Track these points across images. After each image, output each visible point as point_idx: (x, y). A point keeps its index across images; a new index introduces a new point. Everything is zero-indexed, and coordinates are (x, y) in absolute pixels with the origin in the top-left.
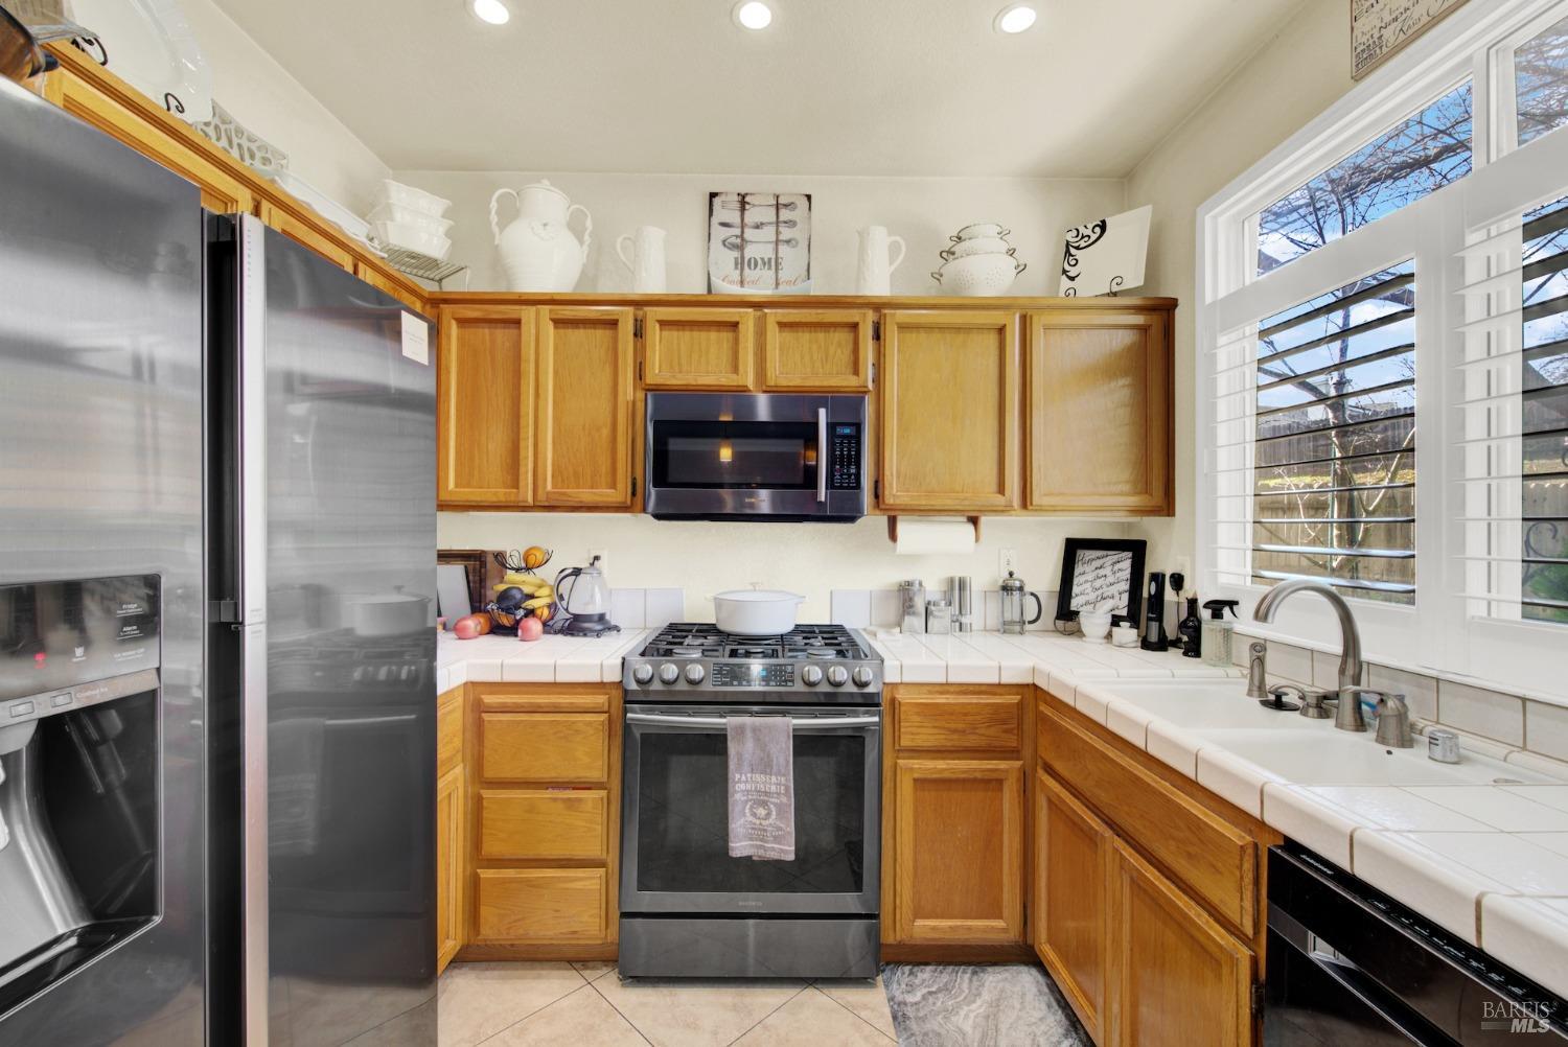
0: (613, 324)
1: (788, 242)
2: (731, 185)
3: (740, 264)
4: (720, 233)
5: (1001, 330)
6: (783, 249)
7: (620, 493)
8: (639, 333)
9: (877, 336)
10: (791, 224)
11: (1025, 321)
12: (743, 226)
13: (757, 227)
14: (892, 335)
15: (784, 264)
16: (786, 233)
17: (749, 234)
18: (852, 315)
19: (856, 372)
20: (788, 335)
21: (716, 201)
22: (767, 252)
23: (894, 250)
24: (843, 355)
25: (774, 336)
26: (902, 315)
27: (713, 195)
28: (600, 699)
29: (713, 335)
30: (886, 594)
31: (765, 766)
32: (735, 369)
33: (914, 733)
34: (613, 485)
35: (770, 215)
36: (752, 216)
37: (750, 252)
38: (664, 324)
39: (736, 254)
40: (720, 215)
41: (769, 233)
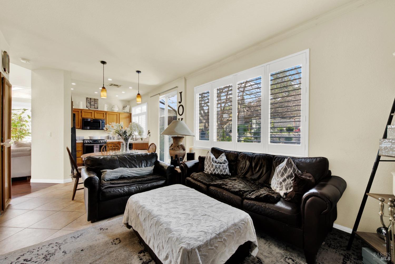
0: (78, 111)
1: (96, 103)
2: (89, 97)
3: (90, 105)
4: (88, 102)
5: (117, 115)
6: (95, 104)
7: (79, 127)
8: (81, 112)
9: (106, 114)
10: (96, 102)
11: (119, 114)
12: (91, 101)
13: (92, 101)
14: (107, 115)
15: (95, 105)
16: (95, 102)
17: (91, 102)
18: (103, 113)
19: (104, 117)
20: (97, 114)
21: (88, 99)
22: (93, 104)
23: (107, 106)
24: (103, 116)
25: (96, 114)
26: (108, 113)
27: (87, 98)
28: (81, 144)
29: (89, 113)
30: (106, 137)
31: (97, 147)
32: (92, 116)
33: (109, 145)
34: (79, 126)
35: (94, 101)
36: (91, 100)
37: (91, 104)
38: (84, 112)
39: (89, 104)
40: (88, 100)
41: (94, 102)
